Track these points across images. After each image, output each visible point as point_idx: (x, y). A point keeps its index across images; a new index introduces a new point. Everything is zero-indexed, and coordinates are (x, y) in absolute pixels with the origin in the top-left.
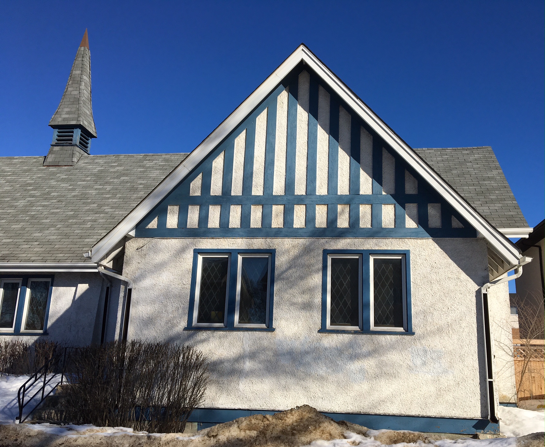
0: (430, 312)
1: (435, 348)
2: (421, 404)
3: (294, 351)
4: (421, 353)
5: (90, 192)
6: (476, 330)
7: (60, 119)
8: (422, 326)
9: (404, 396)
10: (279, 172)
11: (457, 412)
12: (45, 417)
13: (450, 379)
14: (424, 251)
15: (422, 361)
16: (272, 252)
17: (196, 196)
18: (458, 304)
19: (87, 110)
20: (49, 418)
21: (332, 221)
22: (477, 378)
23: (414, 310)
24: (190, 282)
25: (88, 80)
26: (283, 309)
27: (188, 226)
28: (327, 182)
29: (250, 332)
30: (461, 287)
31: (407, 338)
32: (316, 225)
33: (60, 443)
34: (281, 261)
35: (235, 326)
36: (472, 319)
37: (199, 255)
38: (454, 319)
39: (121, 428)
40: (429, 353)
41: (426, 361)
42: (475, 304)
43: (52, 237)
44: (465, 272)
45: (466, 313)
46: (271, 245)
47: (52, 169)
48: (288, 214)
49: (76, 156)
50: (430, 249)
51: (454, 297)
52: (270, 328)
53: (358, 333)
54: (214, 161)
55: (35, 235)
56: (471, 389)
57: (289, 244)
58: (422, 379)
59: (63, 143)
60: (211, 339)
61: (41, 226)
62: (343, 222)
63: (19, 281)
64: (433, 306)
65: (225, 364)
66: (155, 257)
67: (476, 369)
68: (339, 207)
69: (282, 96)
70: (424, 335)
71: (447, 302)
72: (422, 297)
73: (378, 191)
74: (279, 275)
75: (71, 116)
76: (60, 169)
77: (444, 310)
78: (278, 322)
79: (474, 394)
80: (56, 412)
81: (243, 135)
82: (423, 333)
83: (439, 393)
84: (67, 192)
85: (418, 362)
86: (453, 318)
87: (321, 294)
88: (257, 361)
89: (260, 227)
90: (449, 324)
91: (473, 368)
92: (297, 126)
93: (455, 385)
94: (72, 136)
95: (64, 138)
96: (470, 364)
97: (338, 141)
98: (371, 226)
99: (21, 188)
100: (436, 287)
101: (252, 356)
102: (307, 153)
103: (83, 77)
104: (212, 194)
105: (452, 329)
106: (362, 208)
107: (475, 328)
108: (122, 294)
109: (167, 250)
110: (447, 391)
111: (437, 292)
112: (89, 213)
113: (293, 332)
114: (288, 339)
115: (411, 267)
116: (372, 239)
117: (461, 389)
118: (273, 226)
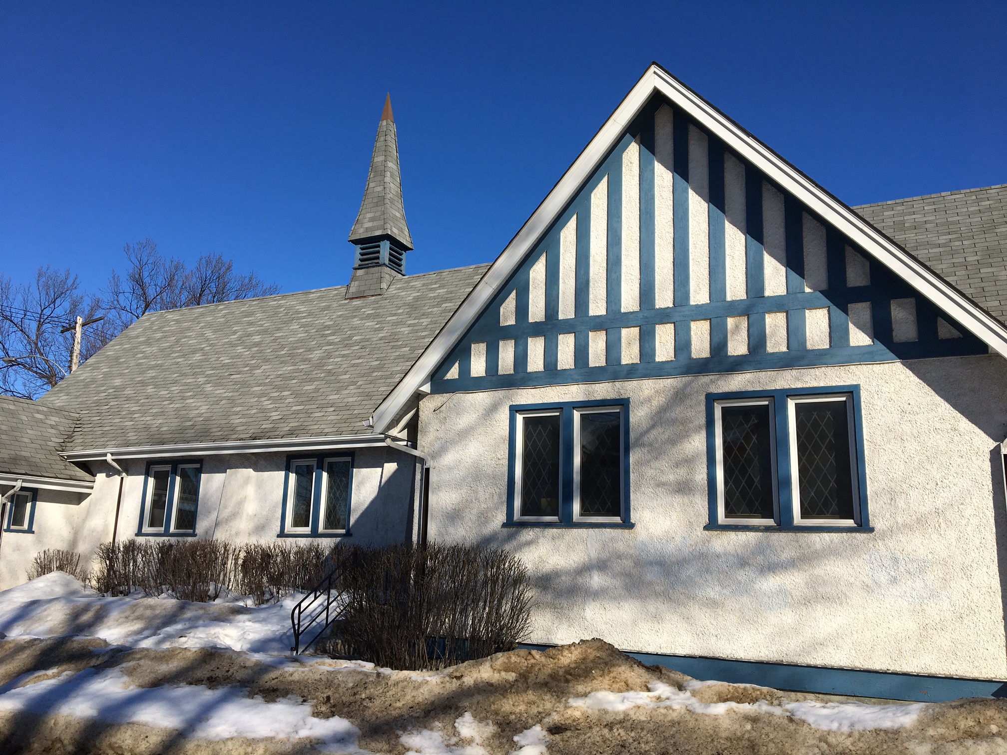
0: (901, 491)
1: (914, 554)
2: (891, 651)
3: (667, 560)
4: (887, 563)
5: (402, 330)
6: (992, 521)
7: (361, 230)
8: (888, 515)
9: (860, 637)
10: (630, 275)
11: (959, 668)
12: (330, 649)
13: (944, 609)
14: (887, 385)
15: (890, 576)
16: (624, 403)
17: (509, 325)
18: (955, 475)
19: (397, 211)
20: (335, 651)
21: (719, 345)
22: (998, 608)
23: (871, 489)
24: (507, 456)
25: (395, 167)
26: (646, 492)
27: (500, 372)
28: (708, 282)
29: (597, 530)
30: (960, 445)
31: (861, 537)
32: (692, 354)
33: (274, 677)
34: (638, 416)
35: (574, 520)
36: (984, 502)
37: (517, 414)
38: (948, 502)
39: (359, 662)
40: (903, 562)
41: (898, 577)
42: (990, 473)
43: (351, 400)
44: (967, 417)
45: (972, 491)
46: (622, 392)
47: (357, 303)
48: (647, 340)
49: (385, 281)
50: (897, 379)
51: (948, 464)
52: (627, 524)
53: (772, 530)
54: (532, 269)
55: (331, 397)
56: (987, 628)
57: (650, 389)
58: (890, 608)
59: (368, 264)
60: (540, 541)
61: (338, 385)
62: (738, 346)
63: (313, 462)
64: (908, 480)
65: (563, 578)
66: (458, 420)
67: (996, 592)
68: (731, 322)
69: (629, 153)
70: (891, 531)
71: (935, 474)
72: (887, 466)
73: (796, 288)
74: (637, 440)
75: (376, 223)
76: (365, 301)
77: (928, 487)
78: (638, 512)
79: (992, 637)
80: (342, 642)
81: (572, 224)
82: (890, 529)
83: (924, 634)
84: (373, 333)
85: (883, 577)
86: (946, 500)
87: (706, 467)
88: (610, 574)
89: (604, 364)
90: (940, 511)
91: (990, 590)
92: (656, 196)
93: (954, 619)
94: (378, 252)
95: (368, 256)
96: (983, 582)
97: (723, 211)
98: (788, 348)
99: (317, 333)
100: (912, 446)
101: (602, 565)
102: (674, 239)
103: (387, 163)
104: (531, 320)
105: (946, 520)
106: (770, 320)
107: (990, 518)
108: (418, 477)
109: (473, 409)
110: (939, 631)
111: (915, 456)
112: (398, 360)
113: (663, 530)
114: (655, 541)
115: (863, 414)
116: (790, 371)
117: (966, 627)
118: (624, 362)
